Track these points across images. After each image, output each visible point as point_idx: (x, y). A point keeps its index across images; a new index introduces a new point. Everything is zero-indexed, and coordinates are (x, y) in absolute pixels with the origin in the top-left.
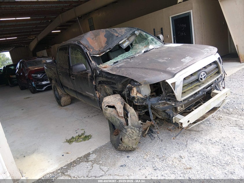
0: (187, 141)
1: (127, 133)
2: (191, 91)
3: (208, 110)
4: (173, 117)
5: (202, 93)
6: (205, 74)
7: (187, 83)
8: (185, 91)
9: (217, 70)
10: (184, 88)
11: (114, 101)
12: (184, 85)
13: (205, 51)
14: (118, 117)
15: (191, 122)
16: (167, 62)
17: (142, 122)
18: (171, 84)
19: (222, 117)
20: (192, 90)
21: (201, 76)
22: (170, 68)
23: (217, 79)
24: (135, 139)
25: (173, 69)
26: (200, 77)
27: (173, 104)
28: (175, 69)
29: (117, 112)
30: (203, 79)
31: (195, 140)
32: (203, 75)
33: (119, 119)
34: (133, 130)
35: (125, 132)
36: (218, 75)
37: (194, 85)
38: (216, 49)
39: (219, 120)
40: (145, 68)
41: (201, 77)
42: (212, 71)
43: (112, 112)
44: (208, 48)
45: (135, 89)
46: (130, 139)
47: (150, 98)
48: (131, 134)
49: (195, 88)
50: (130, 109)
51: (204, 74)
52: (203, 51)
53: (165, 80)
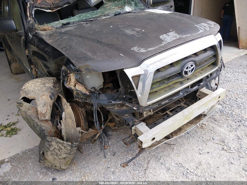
0: (149, 161)
1: (52, 149)
2: (166, 91)
3: (188, 121)
4: (133, 126)
5: (184, 94)
6: (194, 66)
7: (161, 77)
8: (154, 90)
9: (213, 61)
10: (155, 86)
11: (39, 90)
12: (155, 81)
13: (201, 27)
14: (36, 120)
15: (157, 139)
16: (136, 36)
17: (81, 131)
18: (133, 77)
19: (207, 125)
20: (168, 89)
21: (187, 68)
22: (138, 47)
23: (211, 74)
24: (64, 158)
25: (142, 50)
26: (185, 70)
27: (134, 108)
28: (145, 51)
29: (37, 111)
30: (190, 74)
31: (160, 161)
32: (190, 66)
33: (39, 123)
34: (60, 145)
35: (47, 146)
36: (214, 68)
37: (172, 81)
38: (218, 27)
39: (201, 129)
40: (98, 42)
41: (187, 70)
42: (206, 61)
43: (29, 109)
44: (207, 23)
45: (73, 77)
46: (55, 156)
47: (99, 94)
48: (57, 151)
49: (174, 86)
50: (66, 106)
51: (192, 66)
52: (198, 26)
53: (123, 69)
